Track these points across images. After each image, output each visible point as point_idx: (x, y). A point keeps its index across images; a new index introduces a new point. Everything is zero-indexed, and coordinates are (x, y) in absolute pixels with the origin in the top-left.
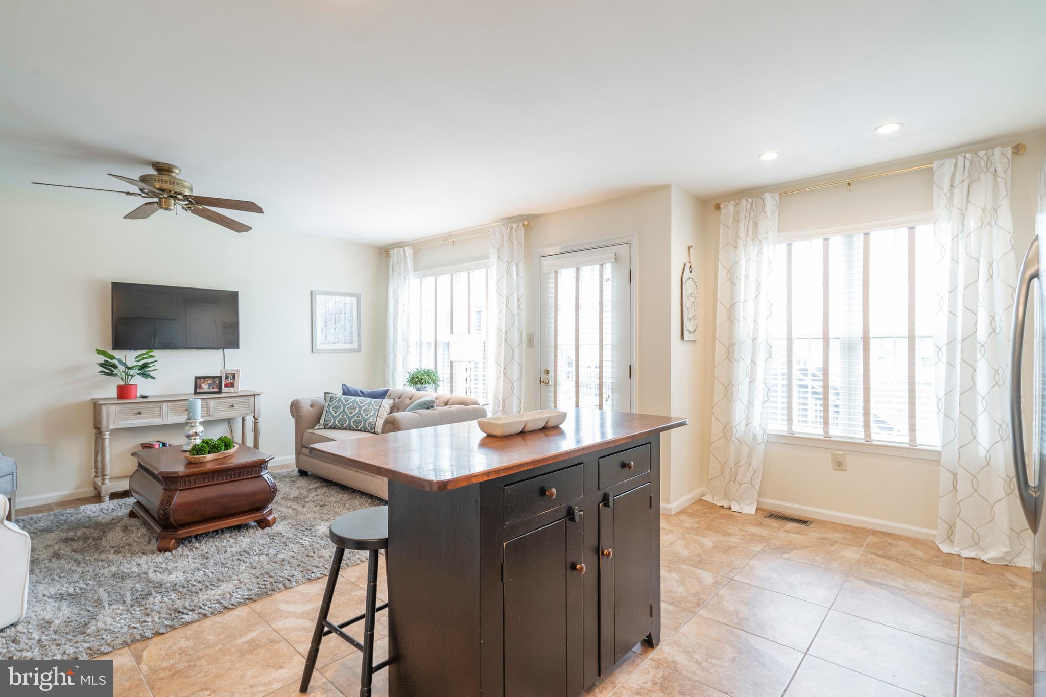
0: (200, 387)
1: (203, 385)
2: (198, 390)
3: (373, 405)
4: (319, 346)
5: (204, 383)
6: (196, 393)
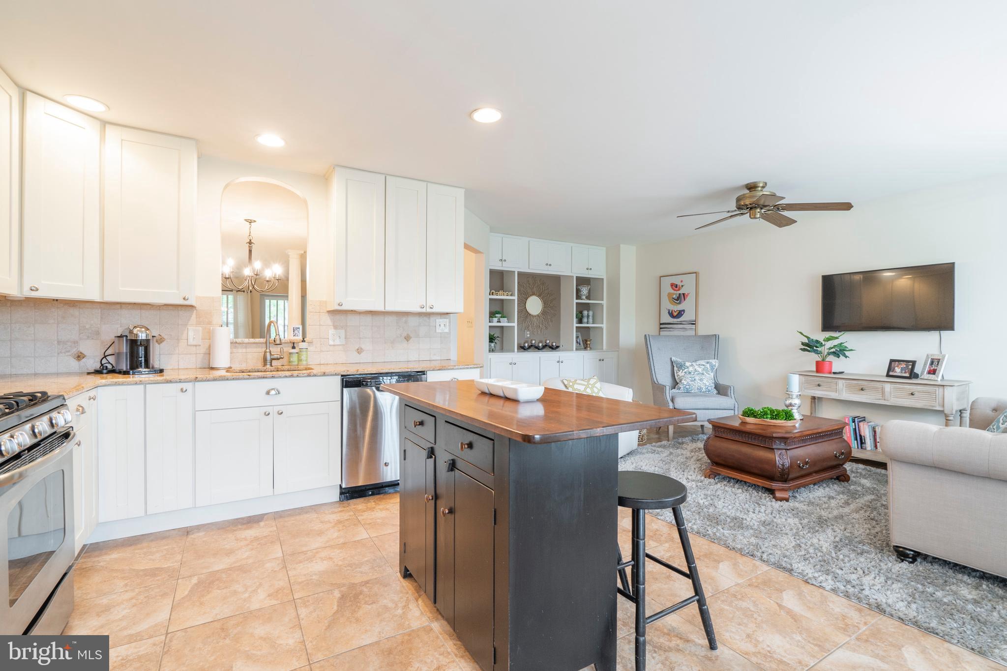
0: (893, 371)
1: (896, 368)
2: (891, 373)
5: (897, 366)
6: (888, 375)
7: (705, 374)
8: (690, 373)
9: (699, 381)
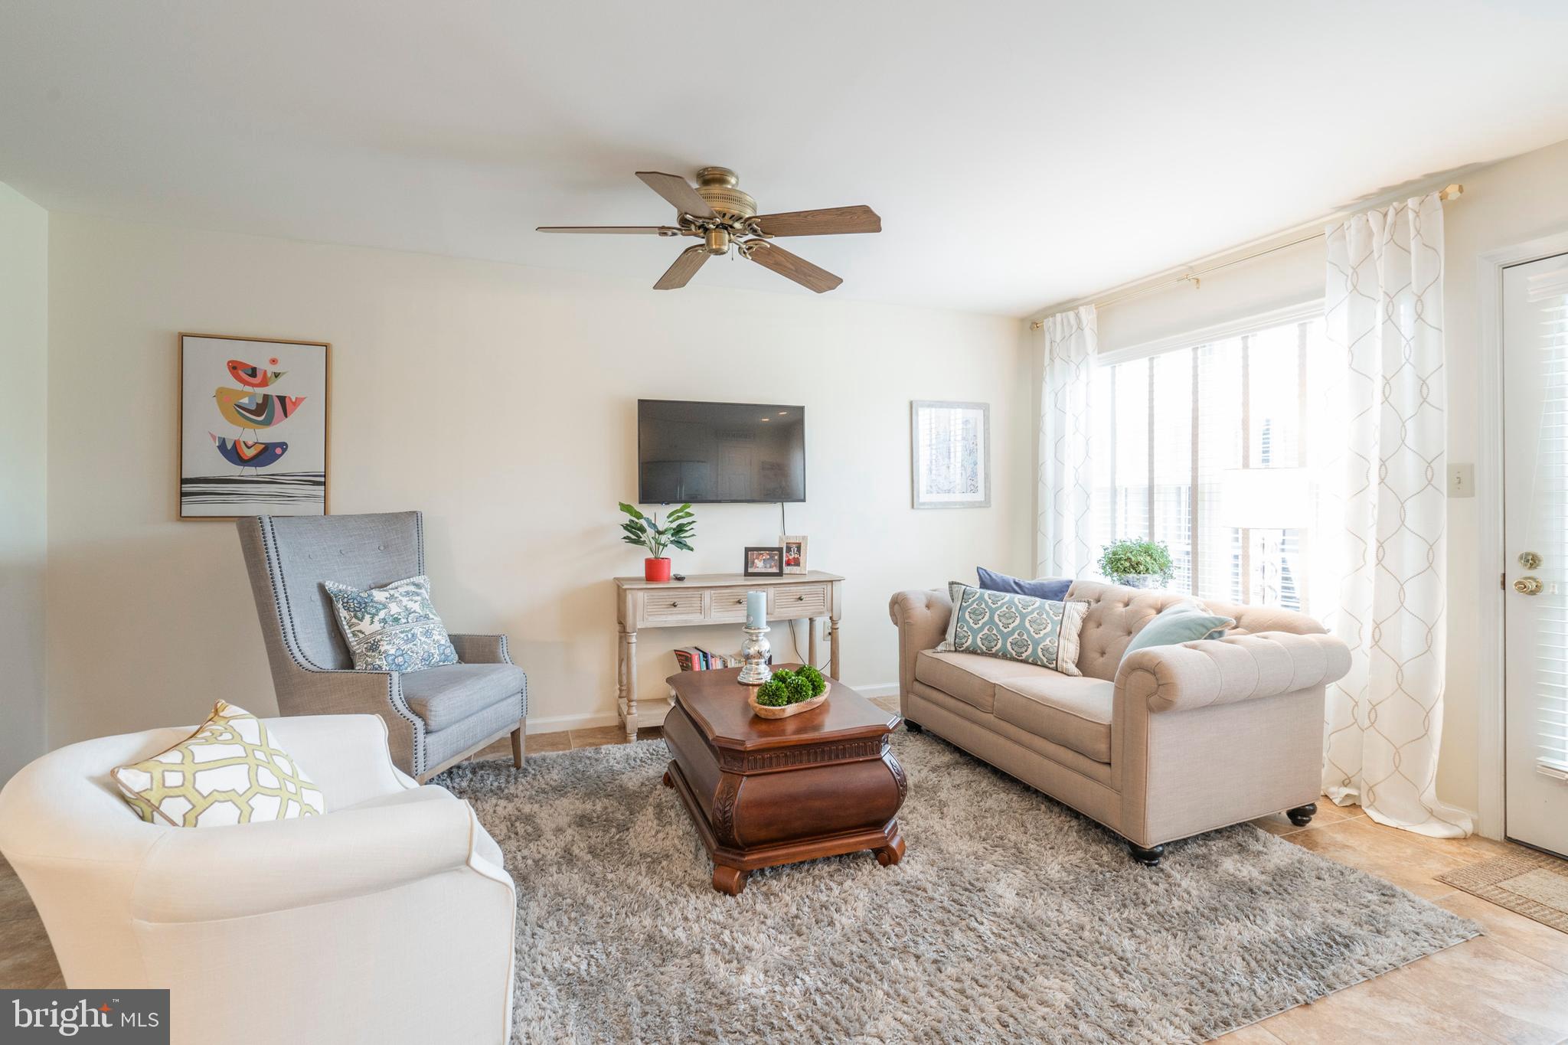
0: (753, 565)
3: (1048, 614)
4: (923, 497)
6: (747, 574)
7: (431, 616)
8: (397, 620)
9: (423, 639)
